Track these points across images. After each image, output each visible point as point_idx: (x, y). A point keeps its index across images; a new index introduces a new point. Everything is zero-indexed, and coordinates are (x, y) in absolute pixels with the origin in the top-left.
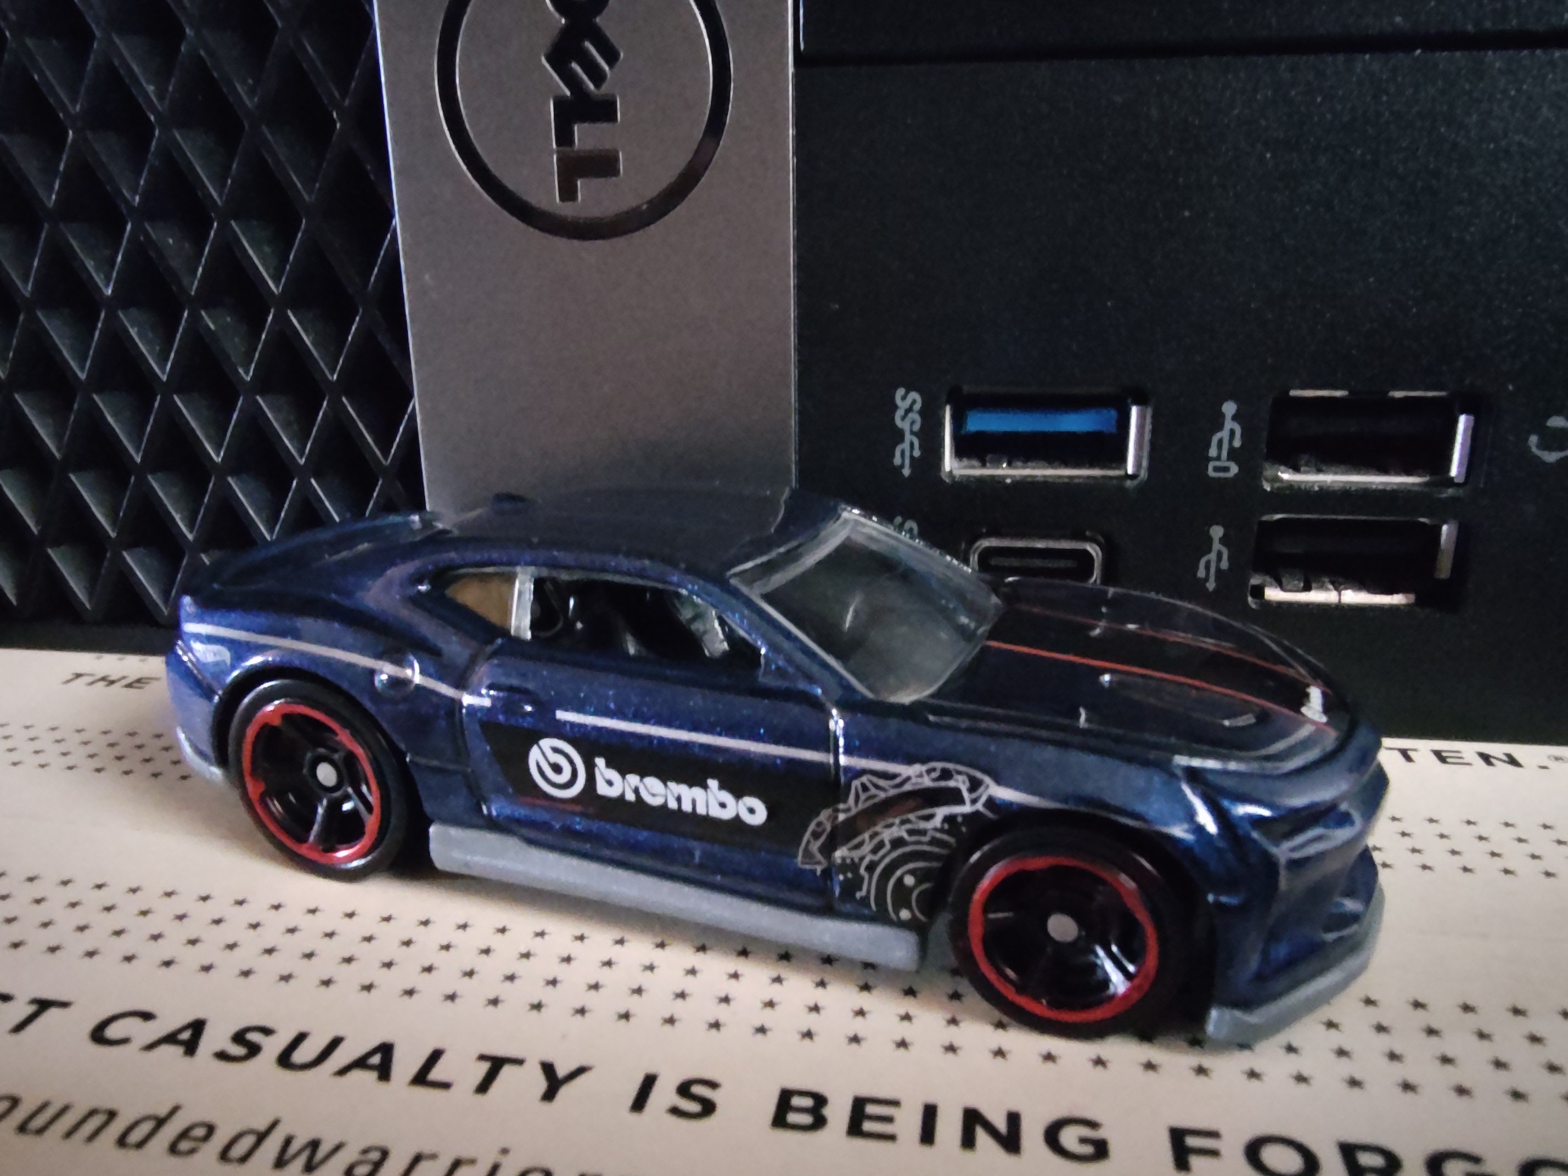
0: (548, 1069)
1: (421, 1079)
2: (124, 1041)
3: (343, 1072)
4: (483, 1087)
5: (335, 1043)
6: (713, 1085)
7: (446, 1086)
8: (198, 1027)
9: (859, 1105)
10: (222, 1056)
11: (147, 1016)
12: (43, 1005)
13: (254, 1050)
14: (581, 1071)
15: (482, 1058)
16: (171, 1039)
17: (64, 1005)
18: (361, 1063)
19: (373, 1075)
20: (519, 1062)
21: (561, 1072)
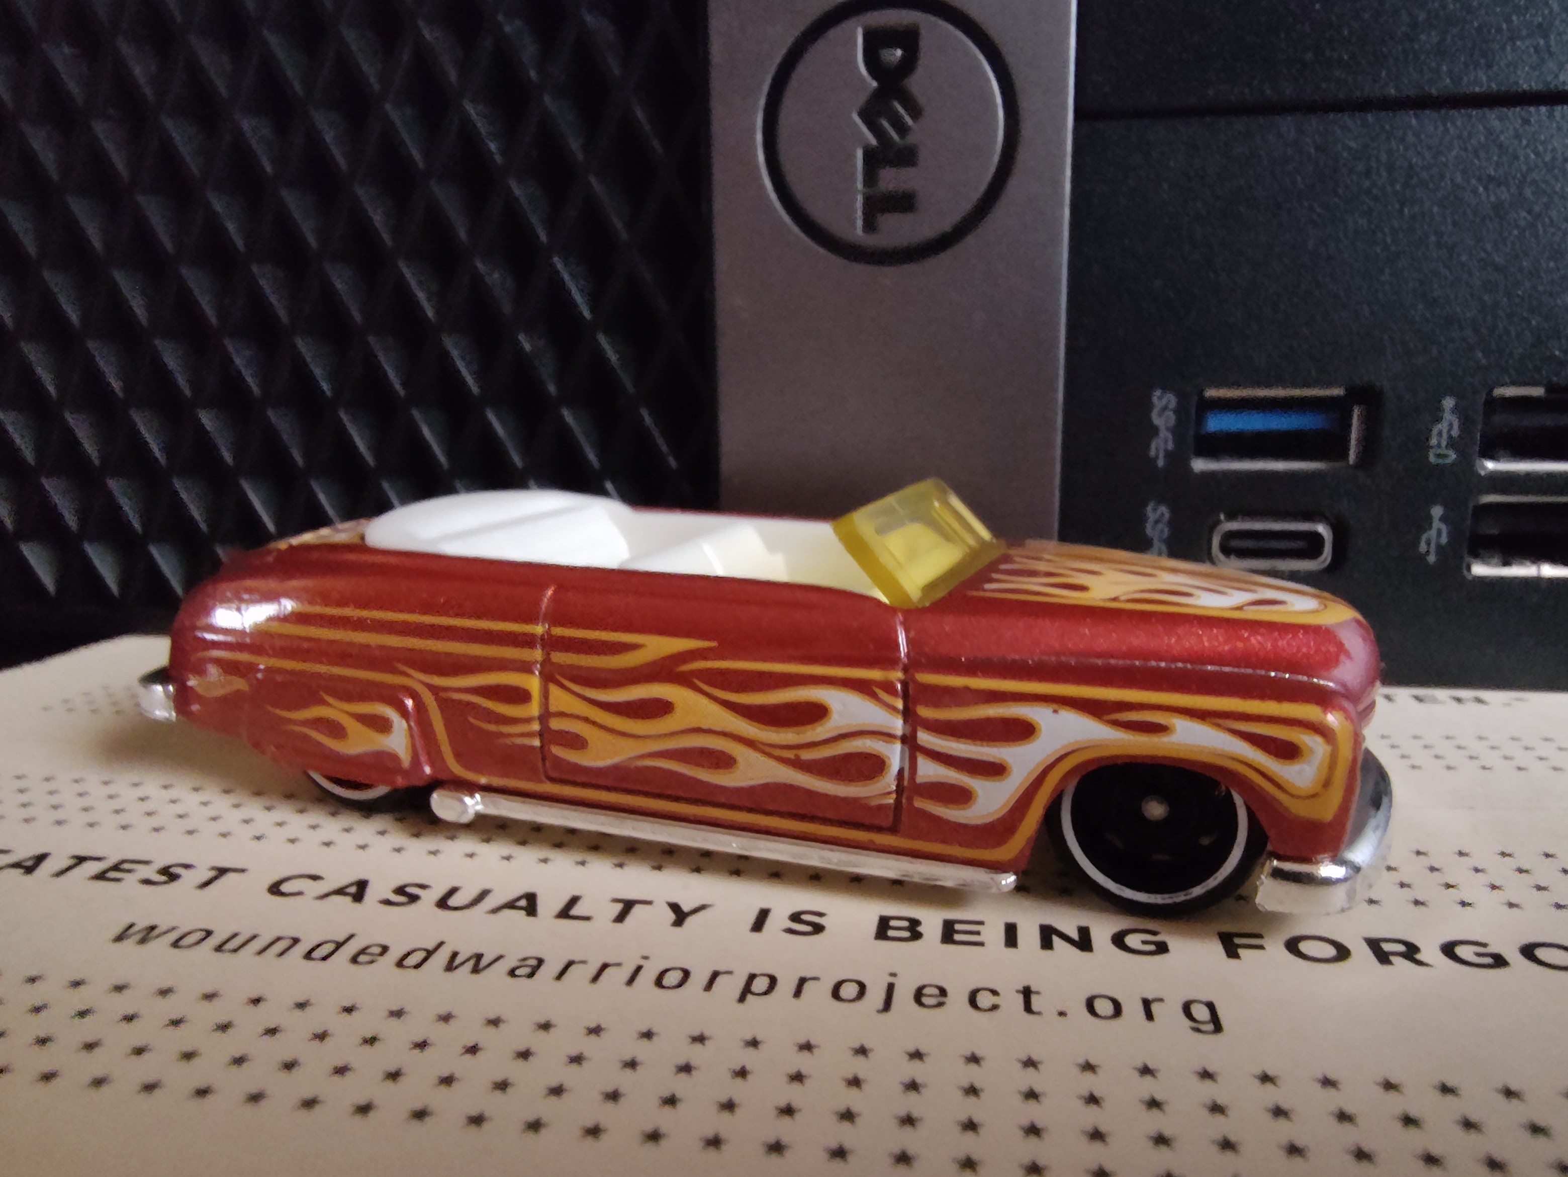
0: (675, 907)
1: (565, 913)
2: (299, 893)
3: (495, 911)
4: (620, 918)
5: (483, 895)
6: (819, 914)
7: (587, 918)
8: (362, 885)
9: (948, 924)
10: (388, 902)
11: (315, 878)
12: (222, 872)
13: (414, 898)
14: (703, 907)
15: (616, 900)
16: (340, 892)
17: (240, 870)
18: (511, 905)
19: (523, 913)
20: (648, 902)
21: (686, 908)
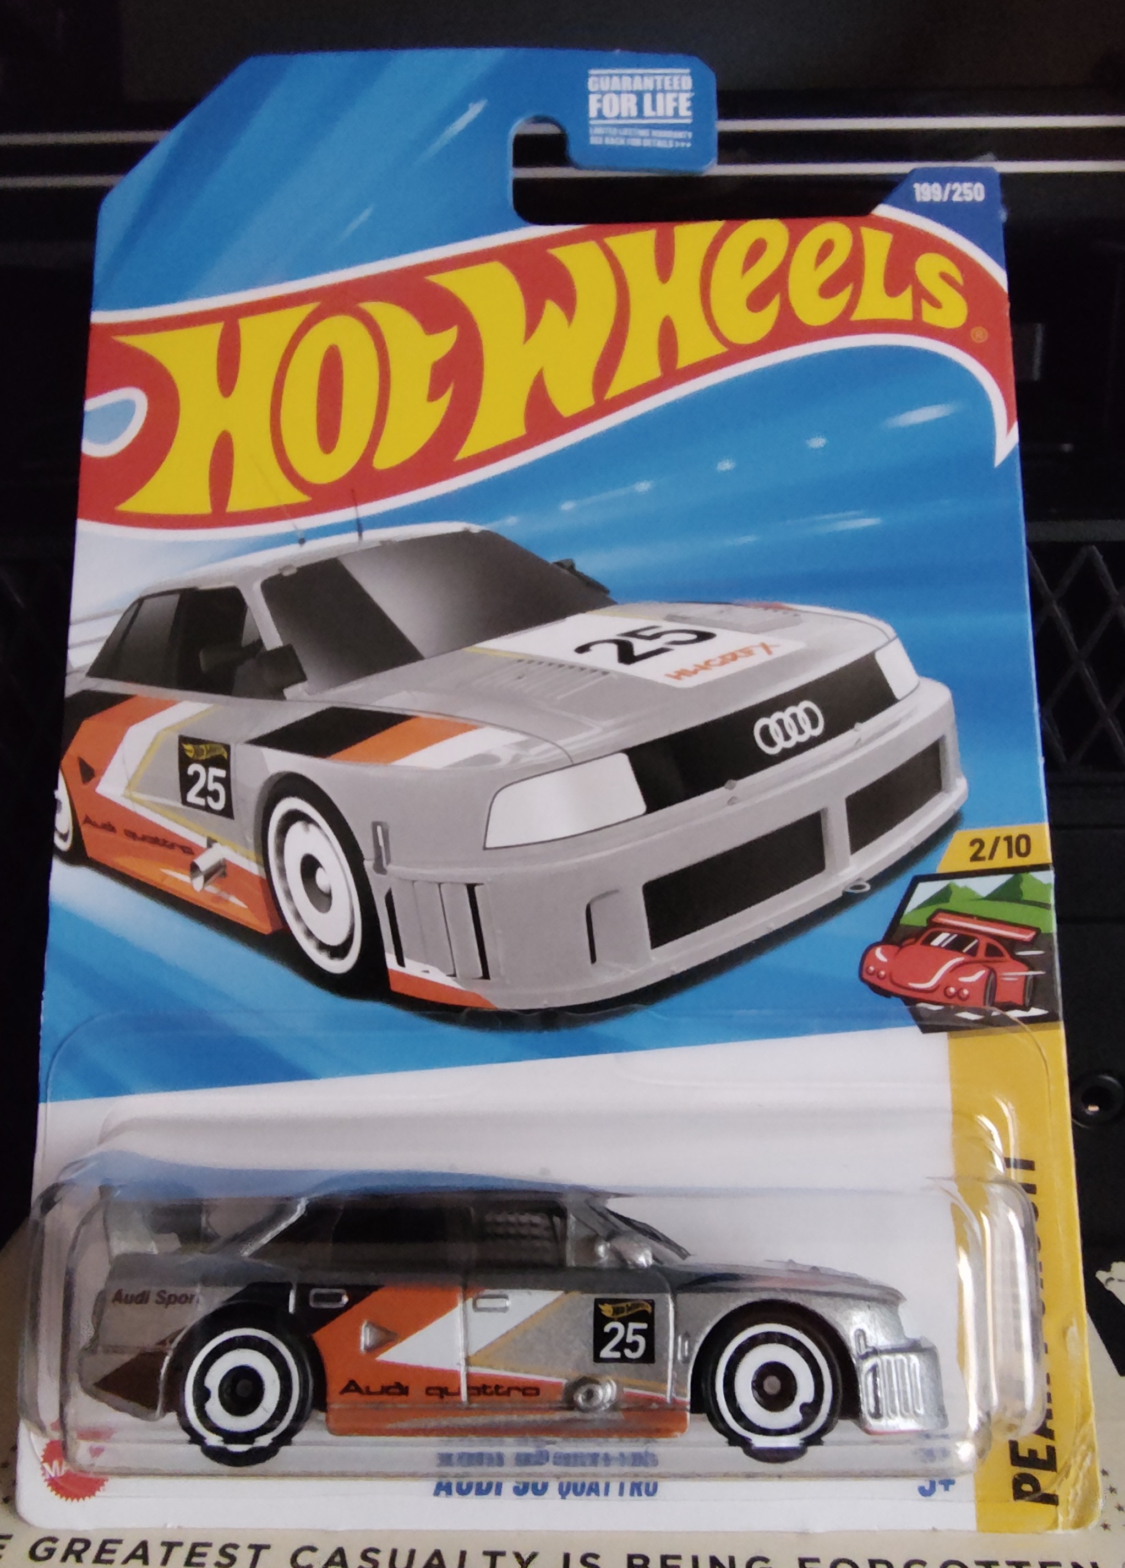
0: (518, 1555)
5: (412, 1553)
6: (596, 1556)
8: (341, 1553)
9: (664, 1559)
11: (313, 1549)
12: (258, 1549)
14: (533, 1556)
15: (485, 1553)
16: (332, 1561)
17: (268, 1547)
20: (503, 1554)
21: (525, 1557)
